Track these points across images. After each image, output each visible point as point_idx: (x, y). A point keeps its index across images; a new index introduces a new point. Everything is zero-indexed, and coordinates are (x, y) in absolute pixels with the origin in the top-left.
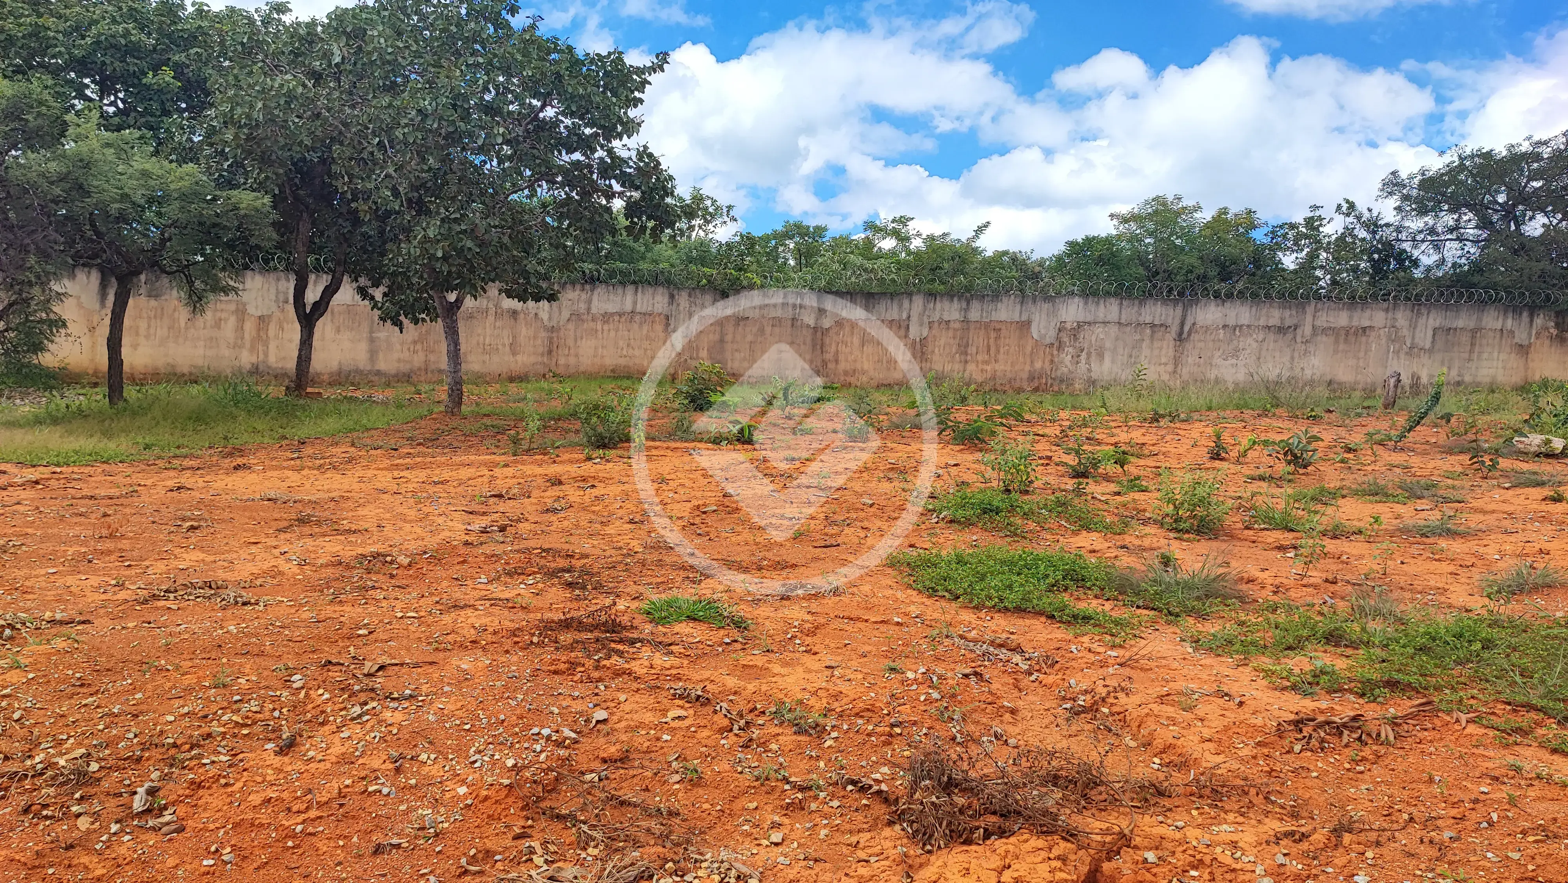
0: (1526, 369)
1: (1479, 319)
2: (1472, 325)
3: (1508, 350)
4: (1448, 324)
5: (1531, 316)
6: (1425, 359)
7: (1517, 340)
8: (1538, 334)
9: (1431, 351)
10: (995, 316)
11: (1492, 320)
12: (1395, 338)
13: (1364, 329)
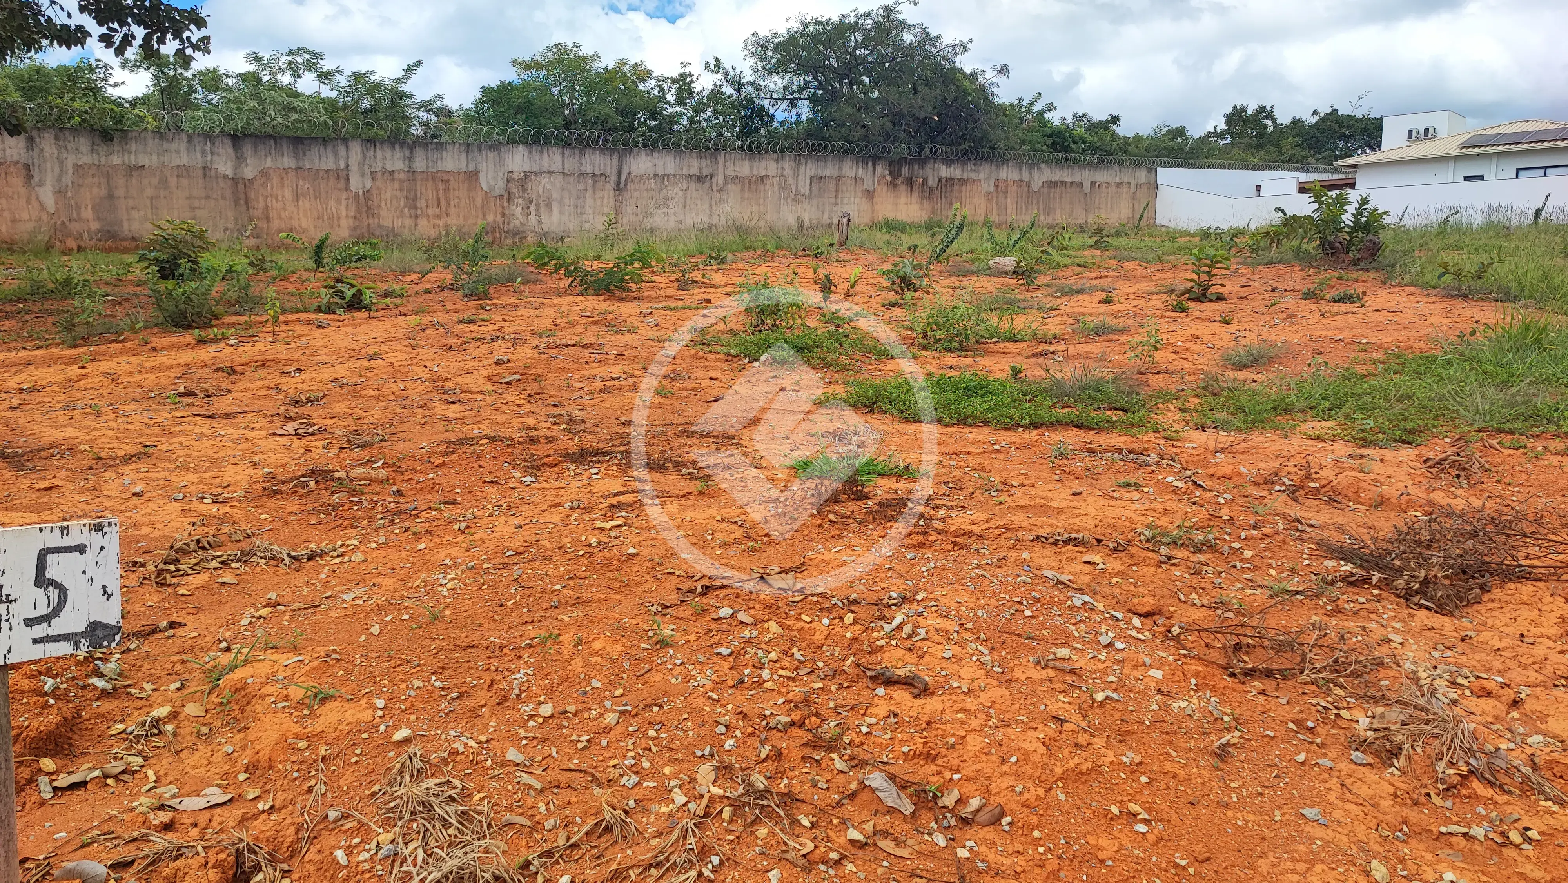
0: (873, 211)
1: (840, 168)
2: (835, 173)
3: (860, 194)
4: (820, 174)
5: (874, 166)
6: (805, 205)
7: (866, 187)
8: (879, 180)
9: (809, 197)
10: (441, 166)
11: (849, 169)
12: (784, 186)
13: (762, 177)
